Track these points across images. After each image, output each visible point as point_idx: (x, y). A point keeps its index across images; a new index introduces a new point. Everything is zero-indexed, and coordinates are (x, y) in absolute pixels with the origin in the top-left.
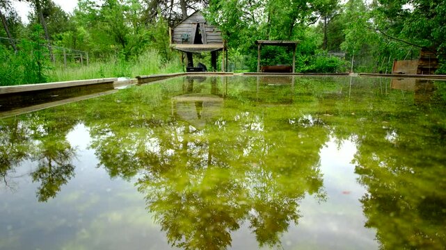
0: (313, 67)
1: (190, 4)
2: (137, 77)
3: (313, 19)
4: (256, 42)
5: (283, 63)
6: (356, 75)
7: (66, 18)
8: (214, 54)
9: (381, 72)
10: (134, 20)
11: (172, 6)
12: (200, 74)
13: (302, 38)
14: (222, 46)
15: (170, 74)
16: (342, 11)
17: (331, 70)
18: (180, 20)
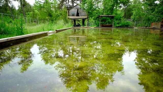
0: (120, 25)
1: (75, 2)
2: (56, 30)
3: (120, 7)
4: (99, 16)
5: (109, 24)
6: (137, 28)
7: (31, 7)
8: (84, 20)
9: (146, 27)
10: (55, 8)
11: (68, 2)
12: (78, 28)
13: (116, 14)
14: (86, 17)
15: (68, 28)
16: (131, 3)
17: (127, 26)
18: (71, 7)
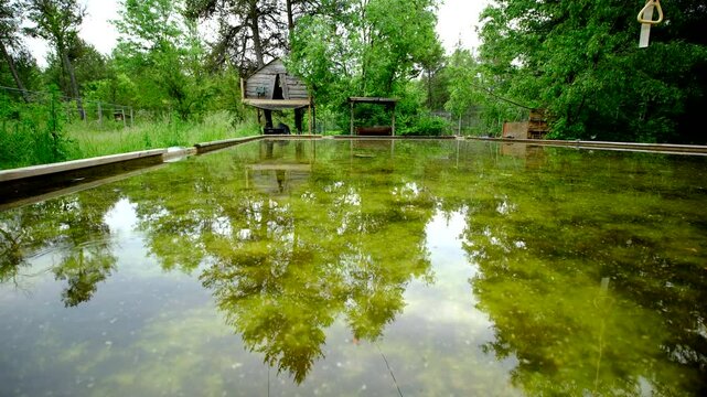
0: (415, 129)
1: (268, 49)
2: (195, 146)
3: (414, 73)
4: (349, 100)
5: (381, 124)
6: (463, 139)
7: (101, 62)
8: (299, 113)
9: (490, 135)
10: (195, 67)
11: (244, 50)
12: (281, 137)
13: (403, 95)
14: (308, 103)
15: (244, 138)
16: (447, 63)
17: (436, 133)
18: (255, 69)
